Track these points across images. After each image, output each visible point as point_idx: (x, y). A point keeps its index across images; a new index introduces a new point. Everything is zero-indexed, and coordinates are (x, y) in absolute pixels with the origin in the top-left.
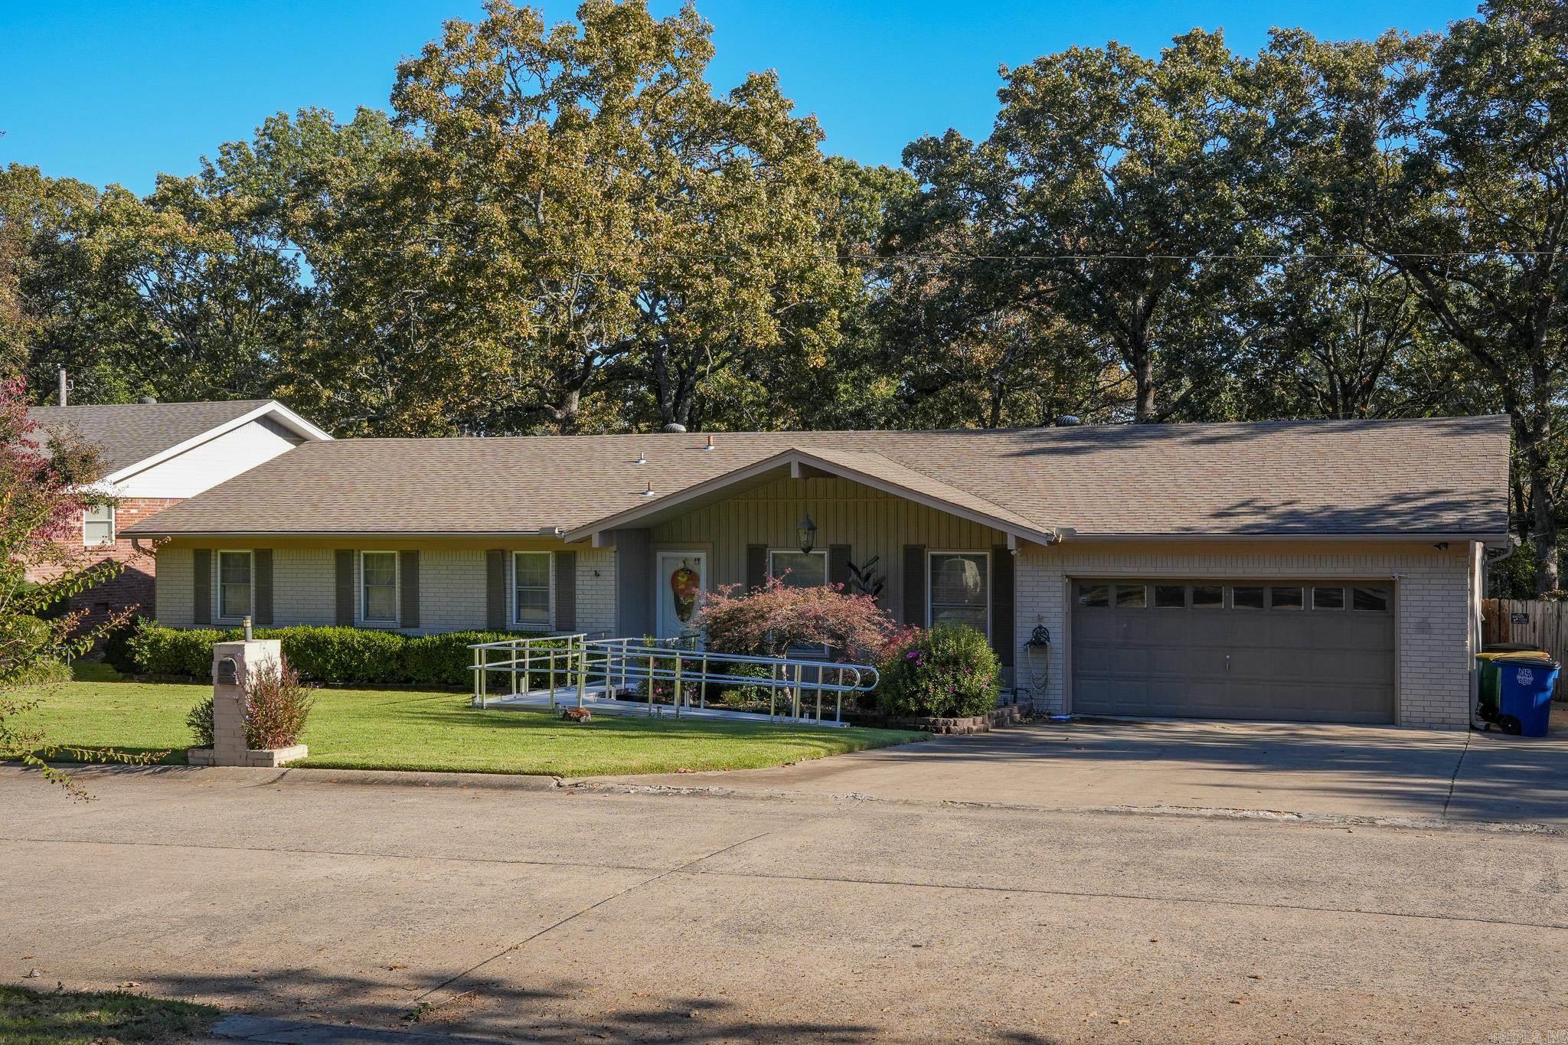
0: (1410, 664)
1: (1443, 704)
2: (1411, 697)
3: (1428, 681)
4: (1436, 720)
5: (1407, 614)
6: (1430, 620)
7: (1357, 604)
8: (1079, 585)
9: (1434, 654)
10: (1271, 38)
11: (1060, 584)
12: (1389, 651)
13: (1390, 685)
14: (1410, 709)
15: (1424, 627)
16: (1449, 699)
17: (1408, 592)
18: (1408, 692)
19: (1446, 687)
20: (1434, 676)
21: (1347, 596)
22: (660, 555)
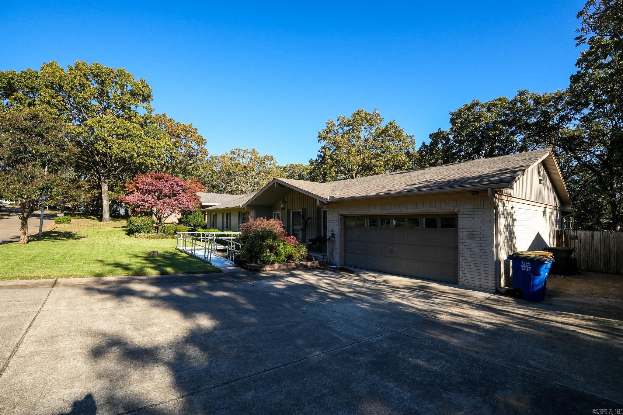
0: (464, 255)
1: (481, 277)
2: (464, 272)
3: (473, 265)
4: (477, 285)
5: (462, 230)
6: (474, 233)
7: (443, 226)
8: (345, 218)
9: (476, 251)
10: (518, 93)
11: (338, 218)
12: (455, 248)
13: (456, 265)
14: (464, 278)
15: (471, 237)
16: (484, 275)
17: (462, 219)
18: (463, 269)
19: (482, 269)
20: (476, 262)
21: (438, 222)
22: (274, 213)
